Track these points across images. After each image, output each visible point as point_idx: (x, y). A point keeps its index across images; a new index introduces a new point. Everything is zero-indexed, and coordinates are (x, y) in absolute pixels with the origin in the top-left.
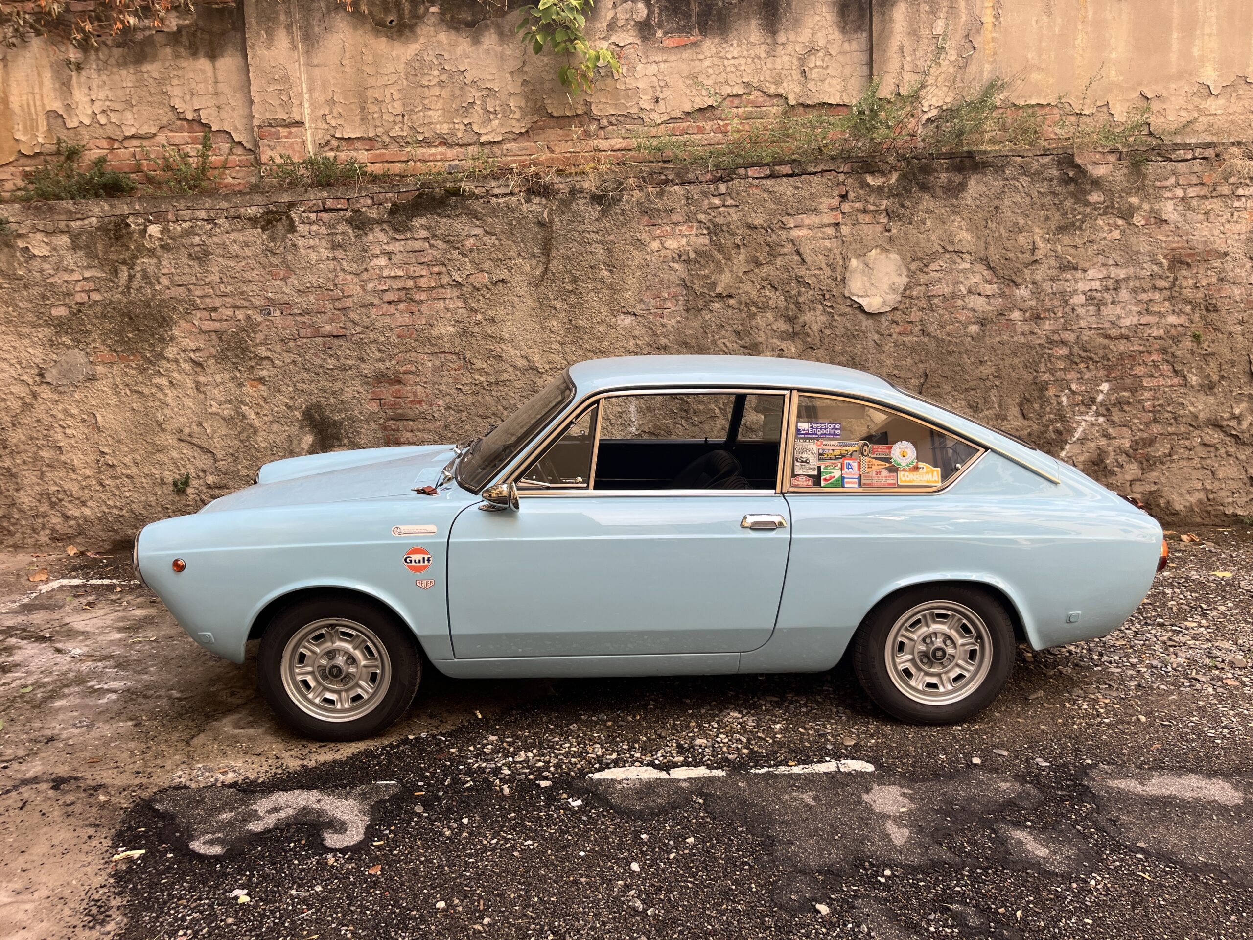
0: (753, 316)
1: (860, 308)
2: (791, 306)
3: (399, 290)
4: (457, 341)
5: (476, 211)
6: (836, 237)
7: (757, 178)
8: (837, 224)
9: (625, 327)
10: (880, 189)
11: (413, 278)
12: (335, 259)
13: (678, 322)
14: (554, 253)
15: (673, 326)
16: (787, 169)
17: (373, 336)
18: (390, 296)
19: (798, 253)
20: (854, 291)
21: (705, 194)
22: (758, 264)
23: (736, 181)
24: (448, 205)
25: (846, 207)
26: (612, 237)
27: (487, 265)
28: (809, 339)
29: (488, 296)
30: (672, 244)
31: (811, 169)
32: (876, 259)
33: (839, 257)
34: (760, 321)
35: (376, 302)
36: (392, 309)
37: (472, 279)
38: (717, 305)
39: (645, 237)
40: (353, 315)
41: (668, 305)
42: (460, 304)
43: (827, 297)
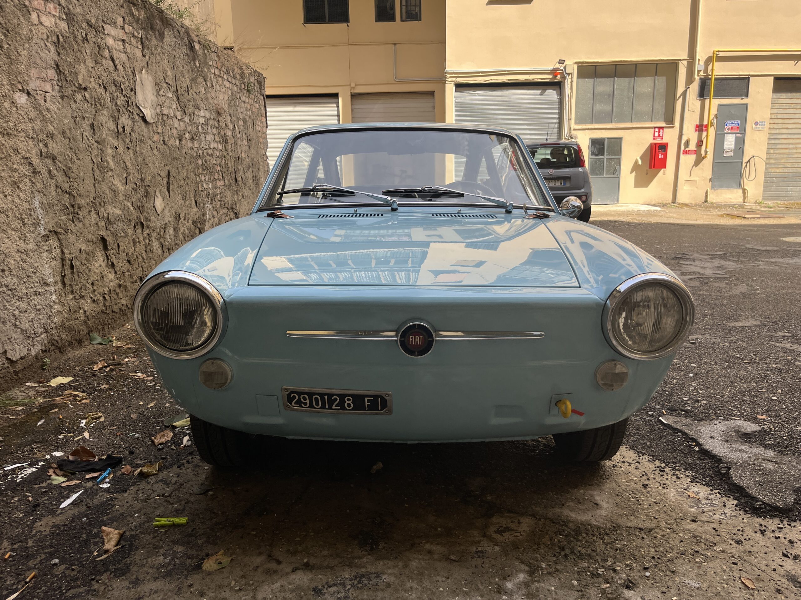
0: (99, 112)
1: (144, 117)
2: (114, 108)
6: (125, 52)
8: (124, 41)
9: (22, 107)
10: (138, 20)
13: (58, 108)
15: (55, 113)
19: (113, 60)
20: (140, 101)
25: (126, 28)
28: (127, 140)
30: (46, 21)
32: (145, 78)
33: (130, 70)
34: (102, 118)
39: (28, 5)
41: (48, 88)
43: (130, 104)
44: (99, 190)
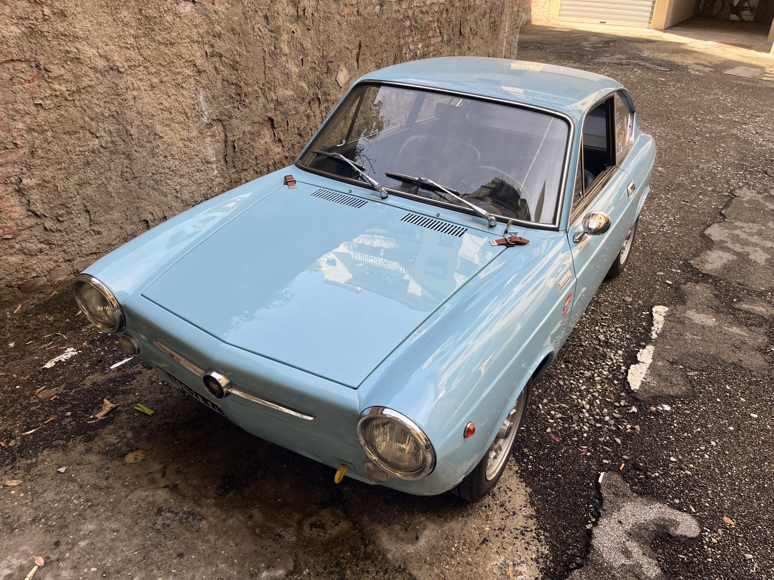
0: (274, 2)
4: (25, 45)
9: (187, 16)
13: (227, 9)
15: (224, 13)
28: (307, 22)
34: (279, 6)
44: (270, 76)
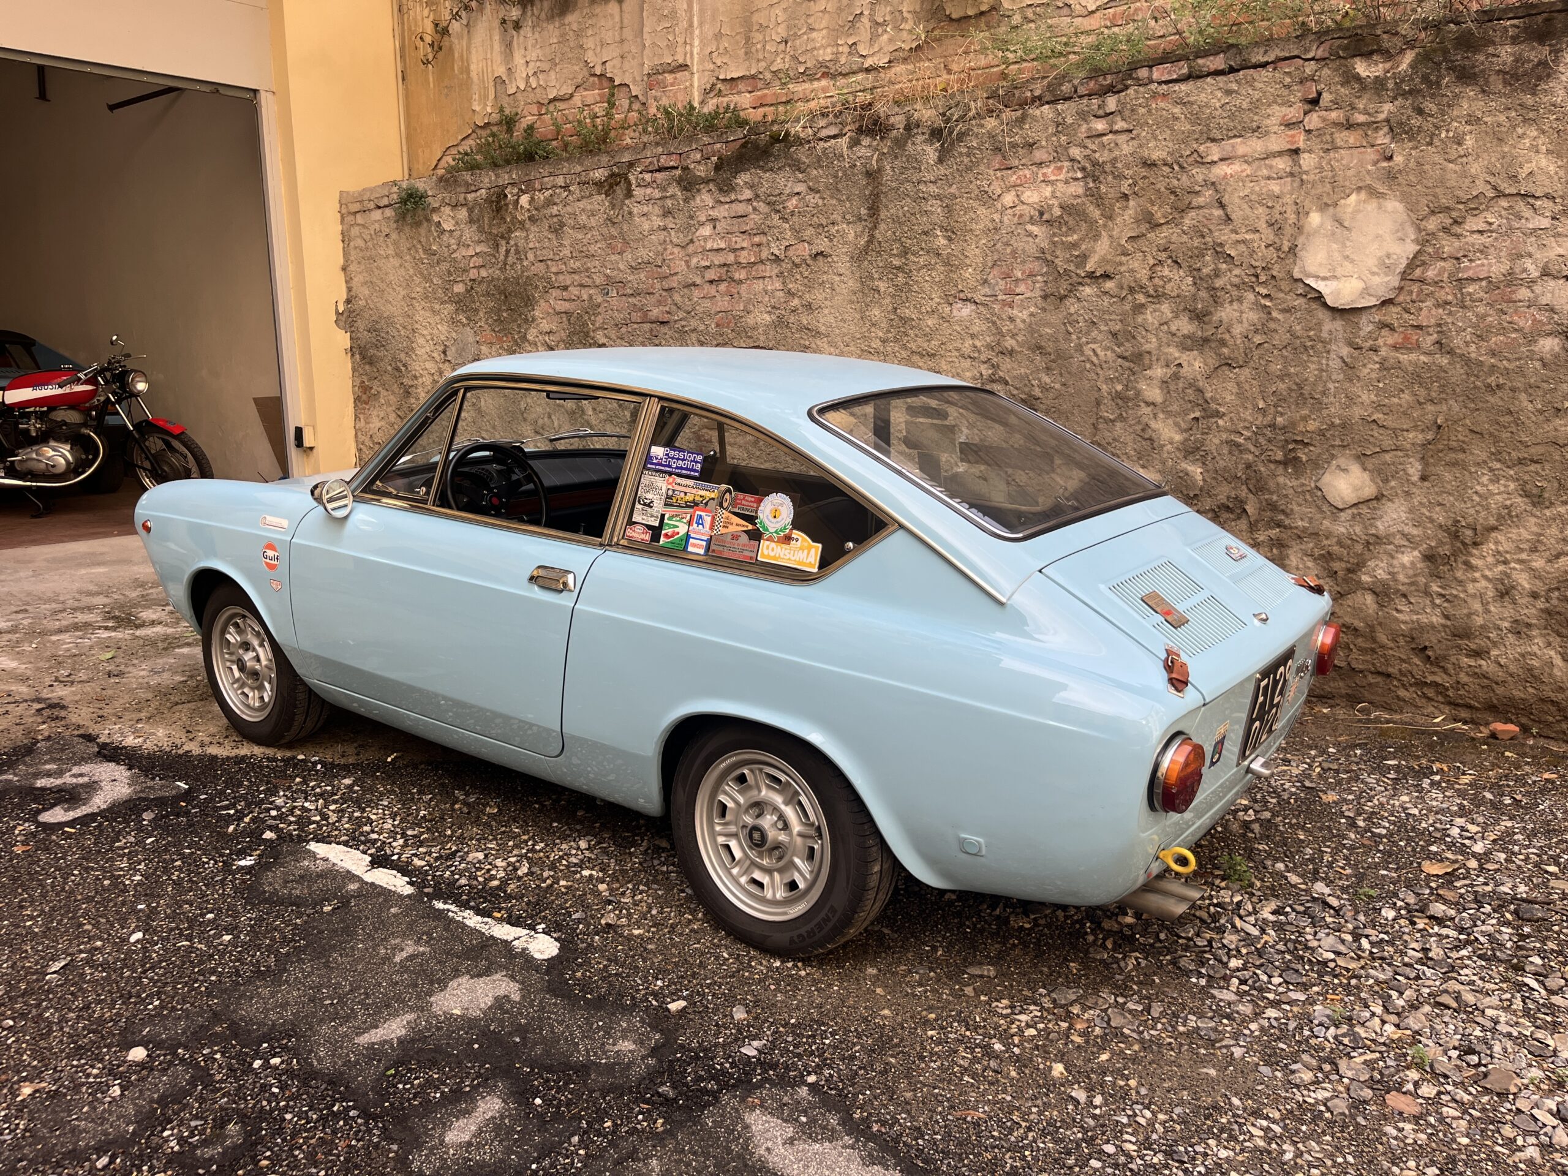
0: (1139, 308)
1: (1319, 298)
2: (1203, 294)
3: (720, 266)
4: (772, 333)
5: (799, 160)
6: (1292, 175)
7: (1167, 82)
8: (1296, 151)
9: (960, 321)
10: (1379, 84)
11: (734, 250)
12: (665, 229)
13: (1032, 315)
14: (883, 214)
15: (1024, 321)
16: (1218, 62)
17: (694, 323)
18: (711, 275)
19: (1222, 205)
20: (1311, 268)
21: (1083, 116)
22: (1155, 226)
23: (1131, 91)
24: (772, 155)
25: (1314, 120)
26: (953, 190)
27: (809, 232)
28: (1225, 350)
29: (806, 274)
30: (1032, 196)
31: (1258, 57)
32: (1357, 211)
33: (1290, 210)
34: (1150, 317)
35: (698, 281)
36: (712, 290)
37: (790, 253)
38: (1088, 290)
39: (996, 188)
40: (677, 298)
41: (1021, 288)
42: (778, 285)
43: (1263, 278)
